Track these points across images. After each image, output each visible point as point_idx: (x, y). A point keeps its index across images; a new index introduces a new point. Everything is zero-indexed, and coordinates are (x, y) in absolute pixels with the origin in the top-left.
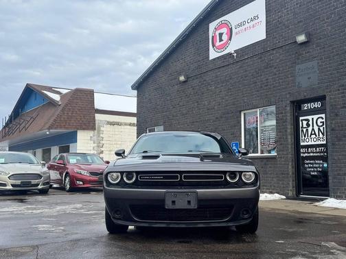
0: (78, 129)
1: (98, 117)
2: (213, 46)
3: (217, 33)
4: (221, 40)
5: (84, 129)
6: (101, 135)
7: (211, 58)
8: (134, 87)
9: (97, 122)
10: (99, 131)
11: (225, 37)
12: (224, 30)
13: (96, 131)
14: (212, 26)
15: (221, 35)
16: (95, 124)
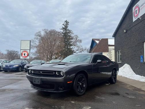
0: (103, 52)
1: (110, 47)
2: (134, 16)
3: (135, 10)
4: (136, 13)
5: (105, 52)
6: (111, 54)
7: (134, 21)
8: (113, 36)
9: (109, 49)
10: (110, 52)
11: (137, 12)
12: (137, 9)
13: (109, 52)
14: (134, 8)
15: (136, 11)
16: (108, 50)
